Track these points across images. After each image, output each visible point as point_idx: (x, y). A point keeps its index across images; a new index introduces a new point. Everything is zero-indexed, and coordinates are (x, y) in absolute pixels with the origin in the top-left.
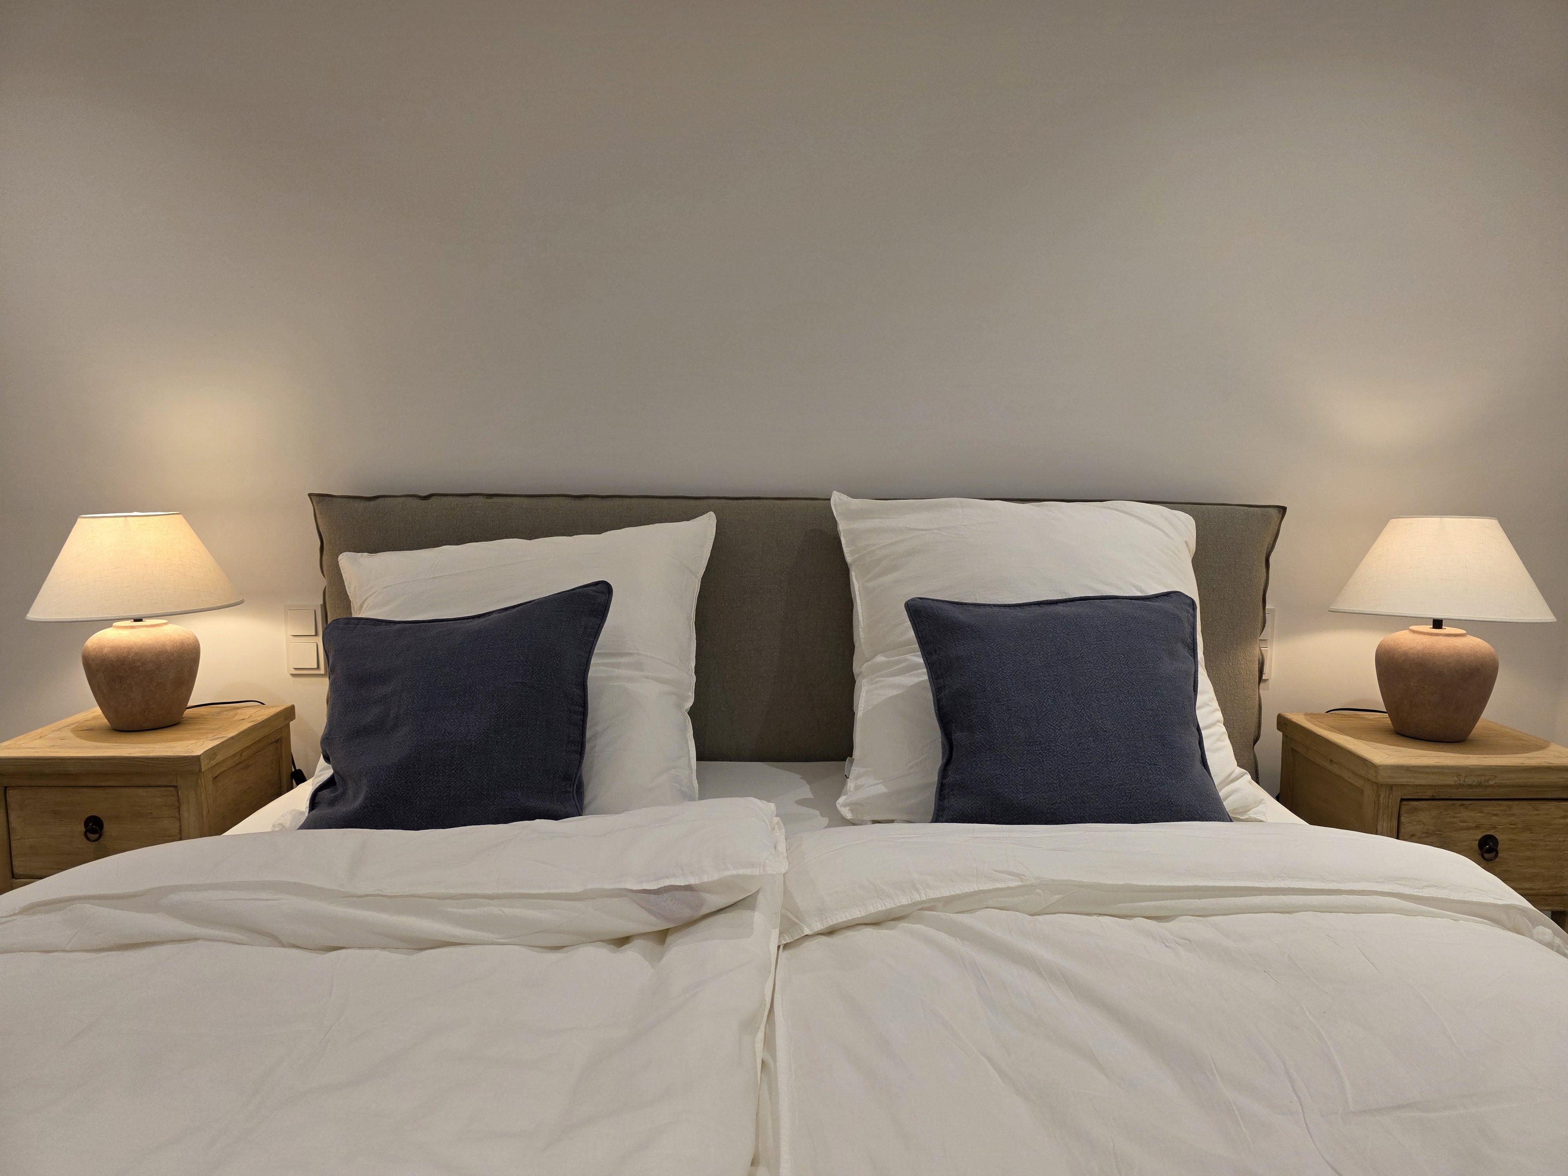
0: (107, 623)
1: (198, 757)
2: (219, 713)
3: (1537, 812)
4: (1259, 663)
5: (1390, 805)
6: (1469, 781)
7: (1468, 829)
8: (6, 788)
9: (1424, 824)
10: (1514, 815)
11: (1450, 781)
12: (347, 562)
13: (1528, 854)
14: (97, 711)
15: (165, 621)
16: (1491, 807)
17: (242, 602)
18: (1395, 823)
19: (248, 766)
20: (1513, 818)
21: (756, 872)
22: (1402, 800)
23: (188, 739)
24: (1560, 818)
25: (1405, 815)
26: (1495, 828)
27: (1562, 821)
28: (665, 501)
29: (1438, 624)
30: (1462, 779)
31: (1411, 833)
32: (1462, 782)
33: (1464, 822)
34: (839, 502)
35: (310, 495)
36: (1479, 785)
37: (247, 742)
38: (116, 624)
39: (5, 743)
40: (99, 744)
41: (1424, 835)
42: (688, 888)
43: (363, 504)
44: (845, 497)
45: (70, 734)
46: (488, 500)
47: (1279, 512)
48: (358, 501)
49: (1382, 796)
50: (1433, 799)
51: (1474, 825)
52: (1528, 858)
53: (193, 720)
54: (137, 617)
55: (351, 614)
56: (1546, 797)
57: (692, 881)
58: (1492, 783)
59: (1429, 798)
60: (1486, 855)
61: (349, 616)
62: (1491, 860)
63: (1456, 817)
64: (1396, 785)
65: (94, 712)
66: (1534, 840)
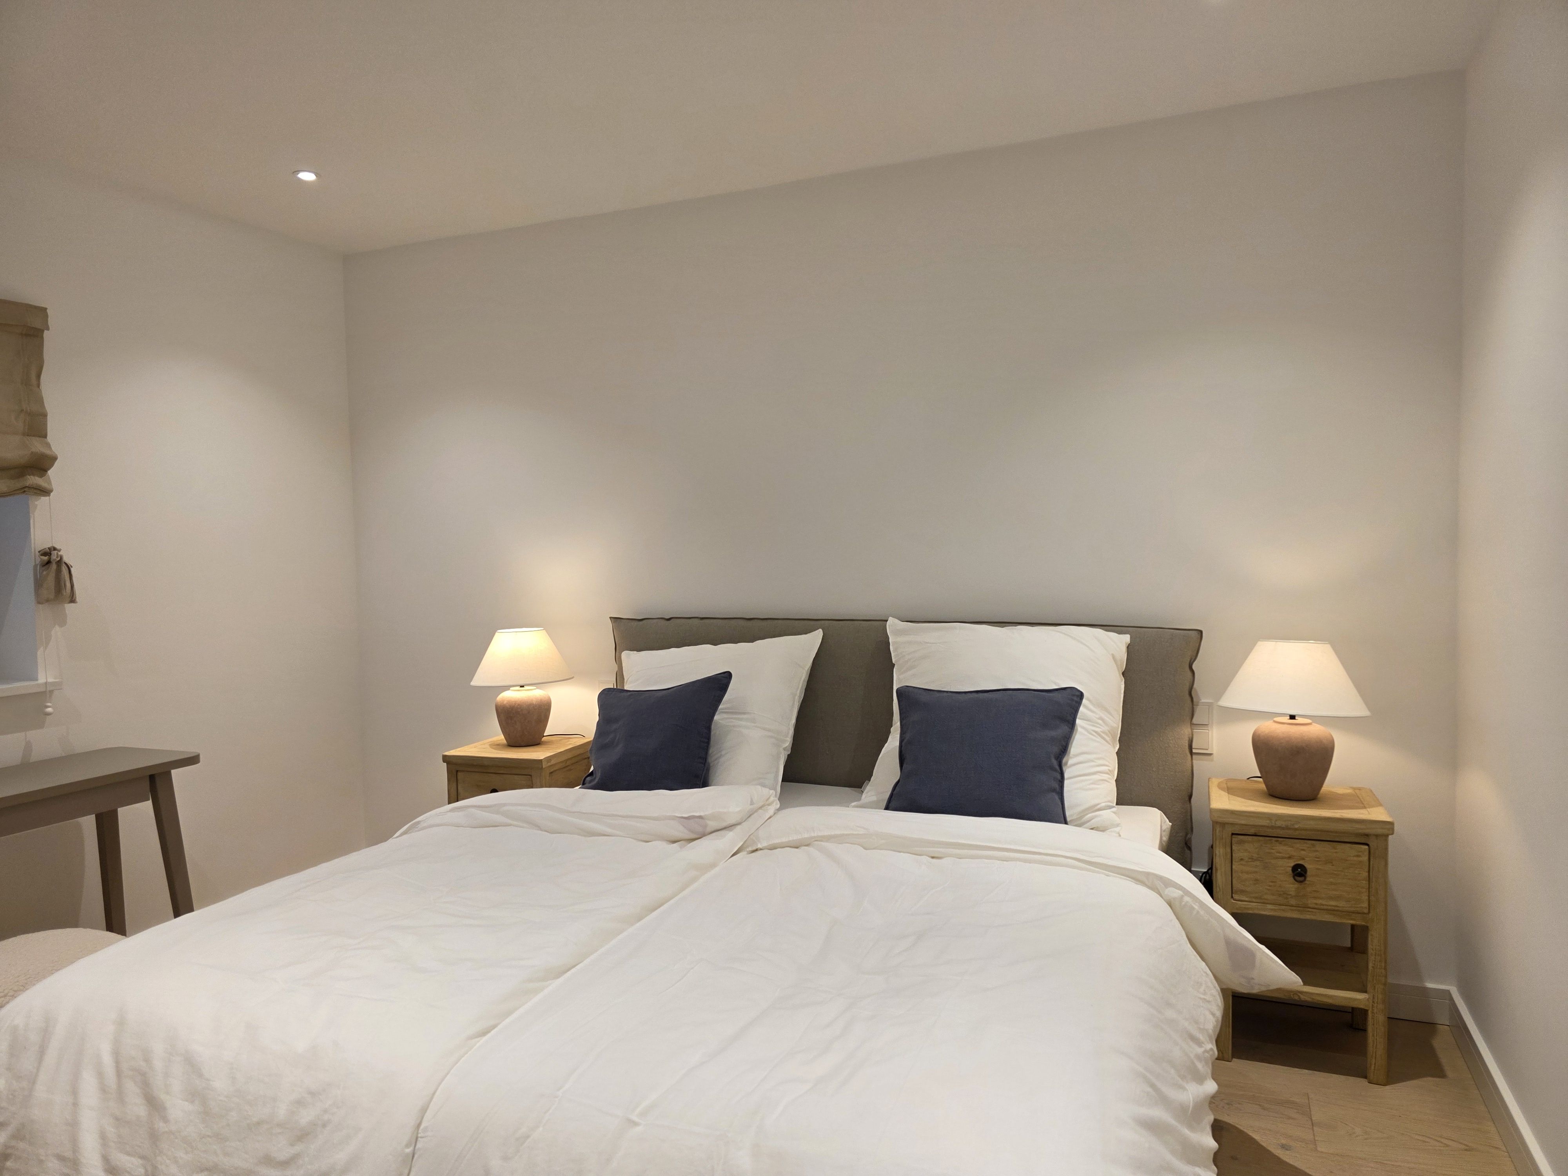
0: (507, 688)
1: (542, 760)
2: (561, 740)
3: (1336, 851)
4: (1189, 741)
5: (1224, 836)
6: (1279, 824)
7: (1283, 858)
8: (457, 771)
9: (1249, 852)
10: (1317, 851)
11: (1265, 823)
12: (625, 655)
13: (1331, 880)
14: (502, 737)
15: (535, 688)
16: (1299, 844)
17: (573, 678)
18: (1229, 850)
19: (570, 770)
20: (1317, 853)
21: (725, 810)
22: (1233, 834)
23: (540, 752)
24: (1354, 856)
25: (1235, 845)
26: (1304, 859)
27: (1355, 858)
28: (797, 622)
29: (1292, 717)
30: (1273, 822)
31: (1240, 858)
32: (1273, 824)
33: (1280, 853)
34: (893, 624)
35: (610, 618)
36: (1287, 828)
37: (570, 756)
38: (511, 689)
39: (459, 749)
40: (499, 752)
41: (1250, 860)
42: (700, 817)
43: (636, 623)
44: (897, 621)
45: (488, 747)
46: (701, 621)
47: (1198, 633)
48: (634, 621)
49: (1217, 831)
50: (1255, 835)
51: (1288, 856)
52: (1332, 883)
53: (546, 743)
54: (522, 685)
55: (623, 686)
56: (1342, 840)
57: (702, 814)
58: (1296, 826)
59: (1251, 834)
60: (1297, 878)
61: (622, 689)
62: (1301, 882)
63: (1273, 849)
64: (1228, 823)
65: (501, 738)
66: (1335, 871)
